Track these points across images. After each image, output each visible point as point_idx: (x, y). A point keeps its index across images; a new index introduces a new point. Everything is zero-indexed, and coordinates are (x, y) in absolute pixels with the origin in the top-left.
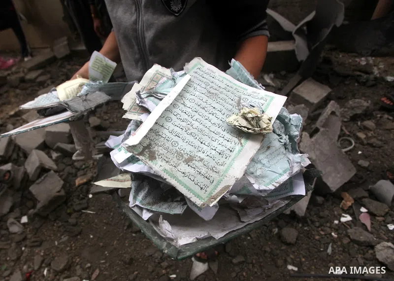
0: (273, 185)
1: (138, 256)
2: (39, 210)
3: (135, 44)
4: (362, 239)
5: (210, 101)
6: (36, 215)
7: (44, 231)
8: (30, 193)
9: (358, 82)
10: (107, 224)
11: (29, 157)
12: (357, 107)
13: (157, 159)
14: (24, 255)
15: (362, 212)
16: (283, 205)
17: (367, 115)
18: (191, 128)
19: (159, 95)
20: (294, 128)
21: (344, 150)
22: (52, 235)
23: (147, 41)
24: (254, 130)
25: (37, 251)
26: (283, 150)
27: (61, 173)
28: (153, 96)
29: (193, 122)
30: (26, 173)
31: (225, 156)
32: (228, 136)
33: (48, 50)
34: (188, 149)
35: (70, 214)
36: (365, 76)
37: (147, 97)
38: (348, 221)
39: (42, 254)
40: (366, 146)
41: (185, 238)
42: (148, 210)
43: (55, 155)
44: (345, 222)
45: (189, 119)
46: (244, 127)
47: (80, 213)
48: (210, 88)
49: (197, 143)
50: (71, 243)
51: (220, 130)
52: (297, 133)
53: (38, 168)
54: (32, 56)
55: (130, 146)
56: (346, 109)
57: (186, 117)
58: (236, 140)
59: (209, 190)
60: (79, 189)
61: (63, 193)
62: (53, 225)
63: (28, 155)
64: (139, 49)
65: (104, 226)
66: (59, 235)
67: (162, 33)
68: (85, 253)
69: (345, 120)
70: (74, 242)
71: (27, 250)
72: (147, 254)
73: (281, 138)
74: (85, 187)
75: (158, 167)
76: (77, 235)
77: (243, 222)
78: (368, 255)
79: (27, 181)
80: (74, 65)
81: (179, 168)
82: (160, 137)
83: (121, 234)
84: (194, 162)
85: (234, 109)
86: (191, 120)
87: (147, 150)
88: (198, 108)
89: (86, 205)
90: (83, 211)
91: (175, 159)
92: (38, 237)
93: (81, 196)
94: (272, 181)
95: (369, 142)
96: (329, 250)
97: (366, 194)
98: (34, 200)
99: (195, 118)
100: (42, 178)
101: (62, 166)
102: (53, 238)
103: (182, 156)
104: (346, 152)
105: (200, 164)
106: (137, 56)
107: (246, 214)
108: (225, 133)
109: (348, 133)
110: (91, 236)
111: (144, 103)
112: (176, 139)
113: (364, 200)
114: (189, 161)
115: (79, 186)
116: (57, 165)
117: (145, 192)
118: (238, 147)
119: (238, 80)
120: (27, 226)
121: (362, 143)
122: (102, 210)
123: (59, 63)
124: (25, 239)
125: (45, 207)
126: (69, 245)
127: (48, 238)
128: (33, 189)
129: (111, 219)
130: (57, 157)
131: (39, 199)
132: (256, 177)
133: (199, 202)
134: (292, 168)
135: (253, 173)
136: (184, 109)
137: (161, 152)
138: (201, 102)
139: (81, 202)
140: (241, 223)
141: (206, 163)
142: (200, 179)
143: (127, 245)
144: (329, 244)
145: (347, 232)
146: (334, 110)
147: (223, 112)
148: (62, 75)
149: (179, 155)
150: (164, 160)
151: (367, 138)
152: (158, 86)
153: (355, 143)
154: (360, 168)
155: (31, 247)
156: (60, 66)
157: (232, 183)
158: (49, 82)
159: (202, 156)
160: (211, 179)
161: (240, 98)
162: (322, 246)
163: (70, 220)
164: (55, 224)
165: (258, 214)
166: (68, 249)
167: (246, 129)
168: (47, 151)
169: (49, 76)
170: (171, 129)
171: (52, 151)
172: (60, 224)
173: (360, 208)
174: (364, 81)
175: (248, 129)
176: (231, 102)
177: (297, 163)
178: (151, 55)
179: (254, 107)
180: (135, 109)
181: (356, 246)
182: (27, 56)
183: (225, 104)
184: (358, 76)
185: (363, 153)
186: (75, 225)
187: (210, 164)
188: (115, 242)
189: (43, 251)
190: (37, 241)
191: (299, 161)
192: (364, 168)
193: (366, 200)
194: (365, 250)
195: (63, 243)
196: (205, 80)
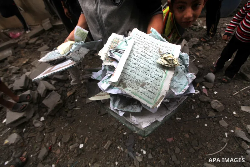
0: (183, 91)
1: (106, 127)
2: (50, 113)
3: (97, 21)
4: (205, 100)
5: (146, 52)
6: (49, 115)
7: (55, 123)
8: (43, 104)
9: (193, 30)
10: (87, 113)
11: (39, 85)
12: (194, 41)
13: (127, 87)
14: (46, 138)
15: (203, 88)
16: (186, 98)
17: (199, 45)
18: (140, 67)
19: (120, 51)
20: (186, 61)
21: (192, 61)
22: (59, 124)
23: (103, 20)
24: (171, 66)
25: (52, 134)
26: (183, 73)
27: (58, 91)
28: (117, 52)
29: (141, 64)
30: (39, 94)
31: (159, 81)
32: (158, 69)
33: (39, 26)
34: (141, 79)
35: (67, 112)
36: (195, 27)
37: (114, 52)
38: (199, 93)
39: (56, 135)
40: (200, 59)
41: (144, 123)
42: (122, 111)
43: (53, 82)
44: (197, 94)
45: (138, 62)
46: (166, 64)
47: (72, 110)
48: (145, 44)
49: (145, 75)
50: (70, 126)
51: (154, 67)
52: (188, 63)
53: (45, 90)
54: (30, 30)
55: (112, 82)
56: (190, 43)
57: (136, 62)
58: (163, 71)
59: (155, 99)
60: (70, 98)
61: (61, 101)
62: (59, 119)
63: (38, 84)
64: (99, 24)
65: (86, 115)
66: (63, 123)
67: (111, 15)
68: (79, 130)
69: (190, 47)
70: (72, 126)
71: (46, 135)
72: (110, 125)
73: (182, 67)
74: (73, 96)
75: (128, 91)
76: (73, 122)
77: (170, 110)
78: (208, 107)
79: (40, 98)
80: (56, 33)
81: (139, 90)
82: (126, 74)
83: (96, 117)
84: (145, 86)
85: (158, 54)
86: (139, 63)
87: (121, 83)
88: (141, 56)
89: (75, 106)
90: (74, 109)
91: (136, 86)
92: (52, 127)
93: (71, 101)
94: (182, 89)
95: (201, 56)
96: (193, 108)
97: (204, 80)
98: (46, 108)
99: (141, 62)
100: (49, 95)
101: (58, 87)
102: (60, 125)
103: (139, 83)
104: (193, 62)
105: (148, 86)
106: (98, 27)
107: (170, 106)
108: (156, 68)
109: (192, 53)
110: (81, 121)
111: (113, 56)
112: (134, 74)
113: (203, 83)
114: (143, 85)
115: (69, 96)
116: (55, 87)
117: (119, 102)
118: (164, 75)
119: (156, 38)
120: (44, 122)
121: (198, 57)
122: (84, 106)
123: (47, 33)
124: (44, 129)
125: (52, 111)
126: (69, 127)
127: (57, 126)
128: (45, 102)
129: (89, 111)
130: (55, 83)
131: (49, 106)
132: (174, 88)
133: (151, 106)
134: (189, 81)
135: (172, 87)
136: (135, 57)
137: (128, 83)
138: (142, 53)
139: (72, 104)
140: (168, 111)
141: (151, 85)
142: (150, 94)
143: (100, 122)
144: (192, 105)
145: (199, 98)
146: (185, 43)
147: (153, 57)
148: (50, 39)
149: (138, 83)
150: (131, 87)
151: (200, 55)
152: (118, 46)
153: (196, 57)
154: (199, 68)
155: (49, 133)
156: (48, 34)
157: (165, 94)
158: (43, 43)
159: (149, 82)
160: (155, 93)
161: (159, 48)
162: (189, 106)
163: (67, 115)
164: (60, 118)
165: (175, 105)
166: (69, 130)
167: (167, 65)
168: (48, 80)
169: (42, 40)
170: (130, 70)
171: (51, 80)
172: (63, 118)
173: (202, 86)
174: (195, 29)
175: (168, 65)
176: (156, 51)
177: (190, 78)
178: (106, 26)
179: (169, 54)
180: (108, 59)
181: (203, 104)
182: (27, 30)
183: (153, 52)
184: (192, 27)
185: (199, 62)
186: (71, 117)
187: (153, 86)
188: (93, 122)
189: (56, 134)
190: (51, 129)
191: (191, 77)
192: (201, 68)
193: (204, 83)
194: (207, 105)
195: (66, 127)
196: (141, 40)
